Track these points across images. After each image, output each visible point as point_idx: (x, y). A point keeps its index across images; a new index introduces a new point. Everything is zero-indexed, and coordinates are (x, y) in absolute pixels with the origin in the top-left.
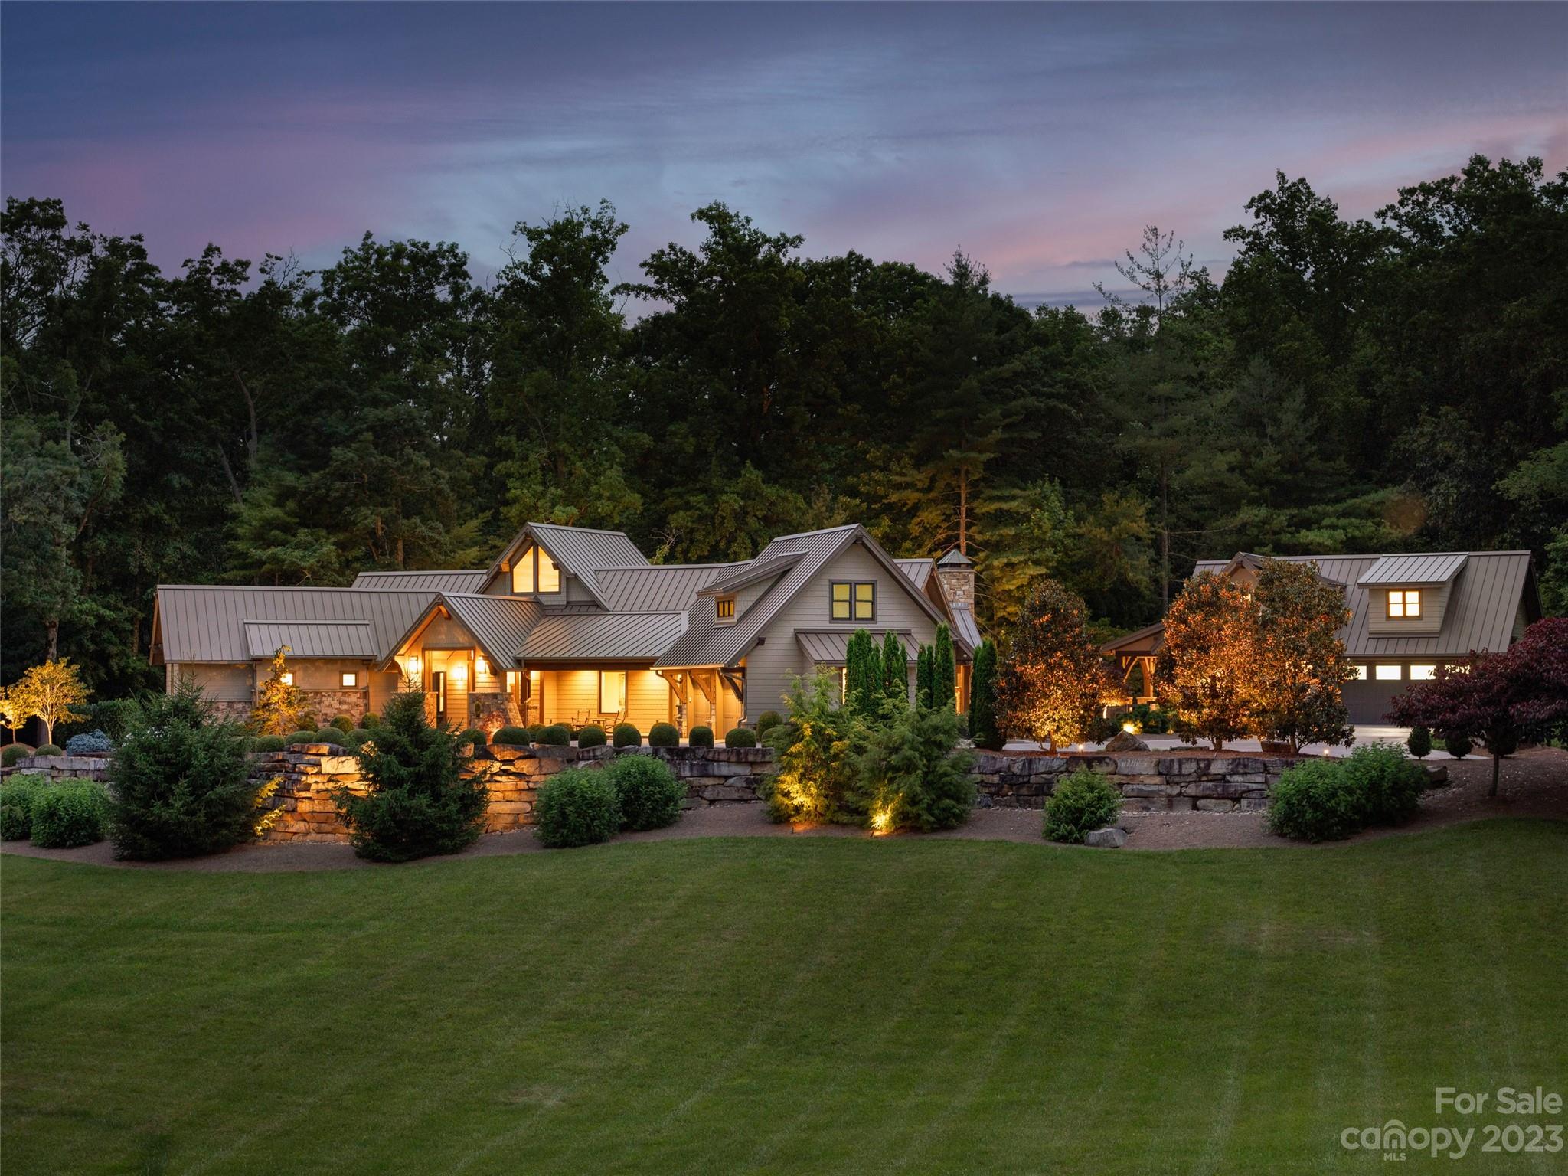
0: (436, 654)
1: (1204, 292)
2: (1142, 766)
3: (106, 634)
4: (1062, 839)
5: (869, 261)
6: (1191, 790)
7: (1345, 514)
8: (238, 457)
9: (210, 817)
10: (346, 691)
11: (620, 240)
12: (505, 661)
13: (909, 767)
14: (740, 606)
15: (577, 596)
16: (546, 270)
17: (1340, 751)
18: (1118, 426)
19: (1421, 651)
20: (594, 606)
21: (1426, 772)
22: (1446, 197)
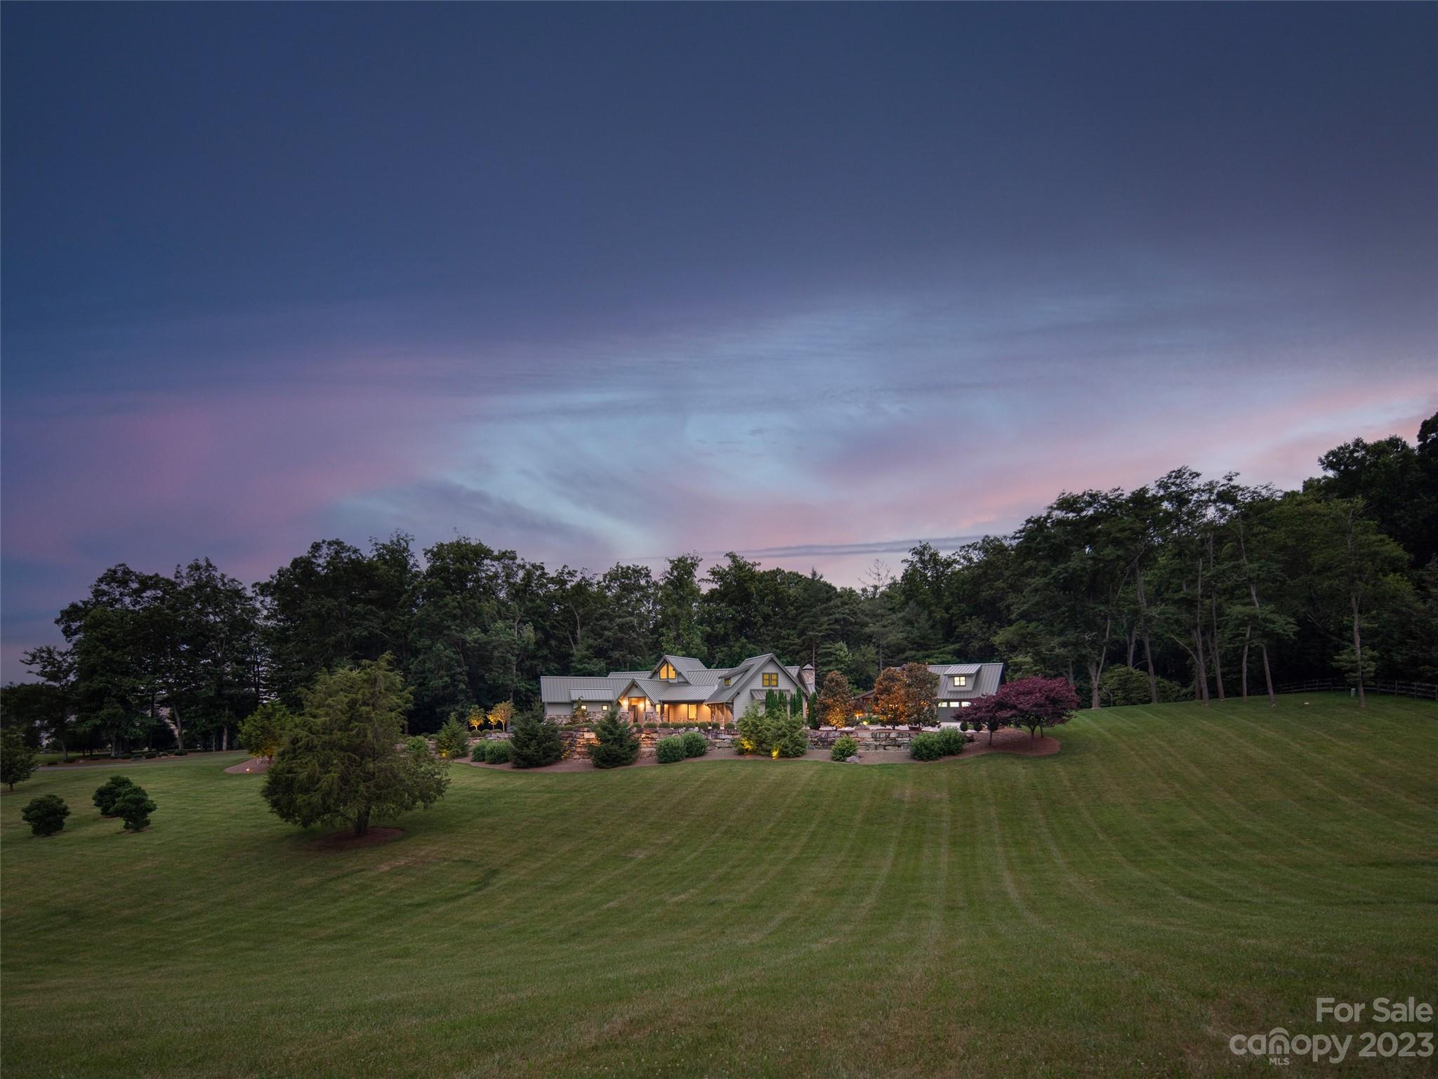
0: (633, 699)
1: (895, 583)
2: (867, 735)
3: (530, 694)
4: (838, 760)
5: (783, 571)
6: (884, 743)
7: (941, 653)
8: (573, 633)
9: (544, 753)
10: (604, 711)
11: (700, 563)
12: (656, 701)
13: (784, 735)
14: (733, 681)
15: (681, 680)
16: (675, 574)
17: (936, 729)
18: (865, 625)
19: (965, 697)
20: (687, 683)
21: (966, 736)
22: (975, 549)
